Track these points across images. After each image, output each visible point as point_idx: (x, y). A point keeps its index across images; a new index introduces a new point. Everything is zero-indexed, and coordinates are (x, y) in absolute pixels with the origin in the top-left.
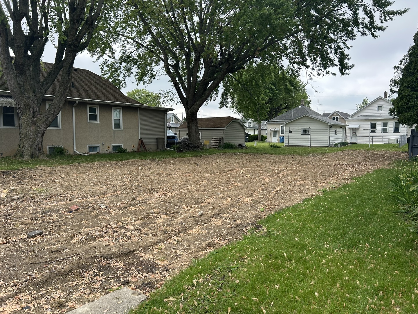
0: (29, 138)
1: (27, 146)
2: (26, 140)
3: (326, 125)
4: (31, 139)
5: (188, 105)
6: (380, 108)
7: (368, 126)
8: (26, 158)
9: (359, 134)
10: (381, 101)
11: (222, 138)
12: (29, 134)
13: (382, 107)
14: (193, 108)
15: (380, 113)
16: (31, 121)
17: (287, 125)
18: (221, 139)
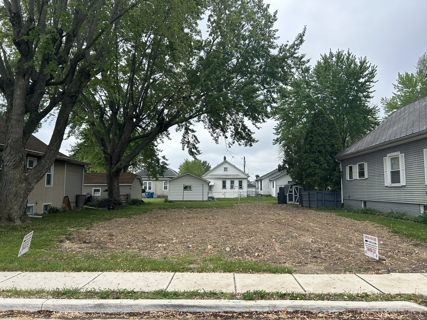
0: (19, 197)
1: (16, 207)
2: (16, 200)
3: (206, 182)
4: (21, 199)
5: (111, 161)
6: (226, 169)
7: (220, 183)
8: (18, 222)
9: (214, 189)
10: (227, 163)
11: (129, 194)
12: (20, 192)
13: (227, 168)
14: (121, 164)
15: (226, 173)
16: (23, 177)
17: (171, 182)
18: (127, 195)
